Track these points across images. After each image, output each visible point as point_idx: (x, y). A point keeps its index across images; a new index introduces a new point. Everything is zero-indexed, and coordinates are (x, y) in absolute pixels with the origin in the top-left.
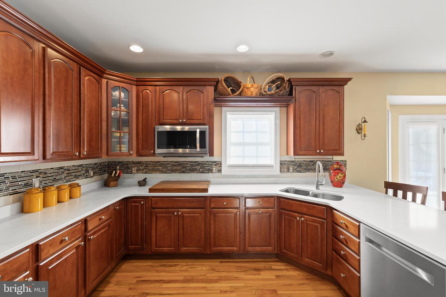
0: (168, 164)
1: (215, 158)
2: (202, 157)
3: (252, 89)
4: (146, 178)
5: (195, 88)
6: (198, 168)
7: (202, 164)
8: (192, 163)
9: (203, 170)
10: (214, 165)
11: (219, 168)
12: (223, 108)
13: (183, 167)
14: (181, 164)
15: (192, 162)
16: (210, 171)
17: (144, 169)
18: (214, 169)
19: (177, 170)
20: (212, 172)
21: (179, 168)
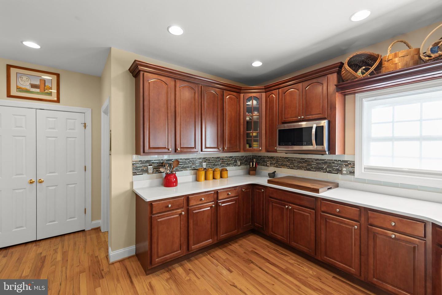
0: (295, 160)
1: (346, 158)
2: (322, 155)
3: (396, 60)
4: (275, 172)
5: (315, 81)
6: (325, 167)
7: (330, 163)
8: (318, 161)
9: (331, 169)
10: (344, 165)
11: (351, 169)
12: (356, 95)
13: (308, 165)
14: (306, 161)
15: (317, 159)
16: (339, 171)
17: (276, 163)
18: (344, 169)
19: (303, 167)
20: (342, 174)
21: (304, 165)
